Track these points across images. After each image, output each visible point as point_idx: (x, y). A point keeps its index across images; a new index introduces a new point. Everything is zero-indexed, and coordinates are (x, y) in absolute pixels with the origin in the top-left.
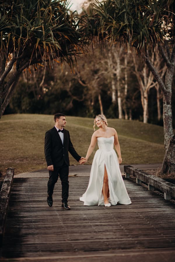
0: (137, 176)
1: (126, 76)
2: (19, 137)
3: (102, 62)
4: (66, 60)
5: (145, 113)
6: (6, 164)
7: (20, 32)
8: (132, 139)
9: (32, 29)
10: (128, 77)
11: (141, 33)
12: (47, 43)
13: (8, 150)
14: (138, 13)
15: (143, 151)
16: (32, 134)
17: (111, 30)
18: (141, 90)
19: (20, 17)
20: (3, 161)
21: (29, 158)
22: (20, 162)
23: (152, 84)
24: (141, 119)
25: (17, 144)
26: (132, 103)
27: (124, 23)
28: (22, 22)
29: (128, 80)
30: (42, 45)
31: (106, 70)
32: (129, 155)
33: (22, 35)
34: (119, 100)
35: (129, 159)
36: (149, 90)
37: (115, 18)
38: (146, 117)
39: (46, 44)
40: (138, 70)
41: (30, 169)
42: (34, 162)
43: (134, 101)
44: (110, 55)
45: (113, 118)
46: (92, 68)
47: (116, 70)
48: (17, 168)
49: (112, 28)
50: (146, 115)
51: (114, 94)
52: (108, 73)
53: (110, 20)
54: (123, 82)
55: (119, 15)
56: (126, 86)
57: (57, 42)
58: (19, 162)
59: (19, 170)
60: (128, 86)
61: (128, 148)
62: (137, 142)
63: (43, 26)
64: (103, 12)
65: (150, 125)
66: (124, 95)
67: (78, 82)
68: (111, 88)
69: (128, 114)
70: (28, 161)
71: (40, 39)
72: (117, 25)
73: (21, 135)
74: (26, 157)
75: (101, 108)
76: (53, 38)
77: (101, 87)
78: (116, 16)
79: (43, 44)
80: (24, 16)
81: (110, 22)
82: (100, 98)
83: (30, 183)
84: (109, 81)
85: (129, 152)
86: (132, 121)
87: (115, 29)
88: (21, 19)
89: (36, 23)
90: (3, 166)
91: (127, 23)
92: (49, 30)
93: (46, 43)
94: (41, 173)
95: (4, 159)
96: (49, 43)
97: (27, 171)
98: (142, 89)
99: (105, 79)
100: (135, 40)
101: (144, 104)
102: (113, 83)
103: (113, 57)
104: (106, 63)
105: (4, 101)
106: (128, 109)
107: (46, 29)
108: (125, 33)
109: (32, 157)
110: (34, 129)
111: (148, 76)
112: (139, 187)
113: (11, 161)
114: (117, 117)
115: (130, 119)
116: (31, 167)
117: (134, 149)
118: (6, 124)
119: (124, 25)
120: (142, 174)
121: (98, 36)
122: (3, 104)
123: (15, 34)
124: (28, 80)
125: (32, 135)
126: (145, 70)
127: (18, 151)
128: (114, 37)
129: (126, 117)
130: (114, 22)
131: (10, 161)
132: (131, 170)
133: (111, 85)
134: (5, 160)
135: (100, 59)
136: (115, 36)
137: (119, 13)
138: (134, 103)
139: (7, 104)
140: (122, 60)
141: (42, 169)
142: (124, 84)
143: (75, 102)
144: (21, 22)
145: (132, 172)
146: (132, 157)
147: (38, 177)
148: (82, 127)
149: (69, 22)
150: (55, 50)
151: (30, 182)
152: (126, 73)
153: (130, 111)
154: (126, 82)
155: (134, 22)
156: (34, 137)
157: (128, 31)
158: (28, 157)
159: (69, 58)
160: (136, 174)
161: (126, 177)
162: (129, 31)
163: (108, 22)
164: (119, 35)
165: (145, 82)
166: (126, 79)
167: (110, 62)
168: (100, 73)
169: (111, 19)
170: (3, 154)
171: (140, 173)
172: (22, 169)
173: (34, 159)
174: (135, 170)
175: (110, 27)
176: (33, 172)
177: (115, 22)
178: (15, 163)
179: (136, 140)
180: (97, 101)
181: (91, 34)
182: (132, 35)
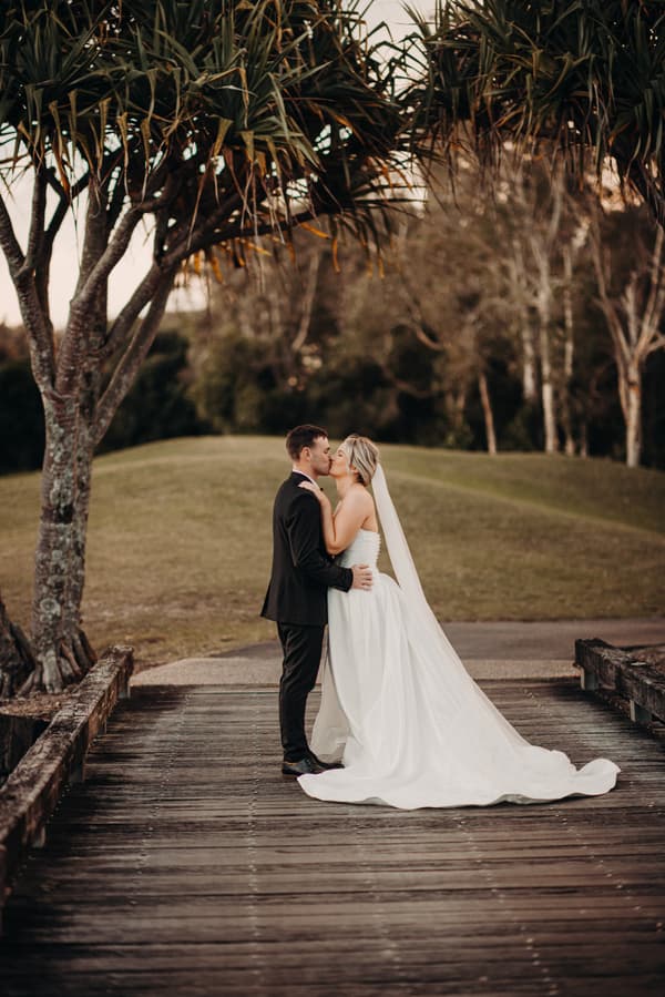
0: (635, 691)
1: (569, 313)
2: (194, 517)
3: (493, 267)
4: (349, 228)
5: (631, 434)
6: (130, 617)
7: (150, 94)
8: (597, 522)
9: (199, 82)
10: (575, 318)
11: (649, 96)
12: (261, 138)
13: (147, 567)
14: (634, 15)
15: (634, 568)
16: (244, 504)
17: (524, 85)
18: (618, 358)
19: (151, 34)
20: (120, 609)
21: (218, 596)
22: (184, 612)
23: (654, 339)
24: (617, 452)
25: (182, 541)
26: (590, 403)
27: (576, 55)
28: (162, 54)
29: (576, 328)
30: (238, 148)
31: (504, 293)
32: (586, 583)
33: (156, 104)
34: (547, 391)
35: (589, 600)
36: (644, 358)
37: (538, 39)
38: (634, 449)
39: (256, 142)
40: (609, 294)
41: (215, 640)
42: (235, 611)
43: (595, 392)
44: (516, 244)
45: (526, 450)
46: (459, 287)
47: (536, 294)
48: (167, 636)
49: (528, 77)
50: (636, 439)
51: (528, 371)
52: (512, 302)
53: (517, 45)
54: (561, 332)
55: (557, 23)
56: (569, 347)
57: (301, 135)
58: (178, 610)
59: (173, 644)
60: (577, 344)
61: (583, 557)
62: (613, 534)
63: (243, 71)
64: (491, 19)
65: (652, 473)
66: (563, 374)
67: (414, 335)
68: (522, 350)
69: (576, 437)
70: (212, 609)
71: (230, 122)
72: (546, 65)
73: (201, 509)
74: (207, 592)
75: (489, 419)
76: (283, 120)
77: (487, 352)
78: (543, 32)
79: (243, 144)
80: (169, 33)
81: (519, 51)
82: (483, 387)
83: (190, 713)
84: (513, 328)
85: (584, 569)
86: (590, 460)
87: (538, 81)
88: (156, 43)
89: (214, 61)
90: (120, 627)
91: (586, 54)
92: (268, 85)
93: (256, 137)
94: (251, 658)
95: (124, 602)
96: (267, 138)
97: (203, 649)
98: (623, 356)
99: (502, 324)
100: (620, 127)
101: (629, 404)
102: (526, 335)
103: (528, 253)
104: (505, 271)
105: (112, 382)
106: (576, 419)
107: (255, 82)
108: (579, 98)
109: (231, 593)
110: (249, 489)
111: (641, 313)
112: (646, 742)
113: (151, 608)
114: (541, 447)
115: (584, 453)
116: (221, 631)
117: (605, 561)
118: (156, 469)
119: (575, 63)
120: (657, 688)
121: (469, 118)
122: (106, 393)
123: (128, 102)
124: (258, 329)
125: (240, 510)
126: (630, 293)
127: (180, 568)
128: (535, 115)
129: (570, 447)
130: (536, 53)
131: (147, 609)
132: (607, 661)
133: (521, 342)
134: (131, 604)
135: (484, 257)
136: (540, 111)
137: (554, 17)
138: (596, 400)
139: (120, 392)
140: (557, 264)
141: (260, 640)
142: (564, 340)
143: (405, 401)
144: (156, 53)
145: (611, 673)
146: (599, 591)
147: (232, 681)
148: (423, 480)
149: (358, 68)
150: (293, 165)
151: (191, 709)
152: (568, 302)
153: (583, 428)
154: (570, 333)
155: (618, 48)
156: (246, 515)
157: (593, 88)
158: (213, 591)
159: (359, 218)
160: (629, 683)
161: (583, 686)
162: (596, 87)
163: (512, 50)
164: (556, 104)
165: (633, 333)
166: (569, 323)
167: (516, 268)
168: (484, 305)
169: (525, 42)
170: (123, 582)
171: (649, 682)
172: (187, 640)
173: (236, 601)
174: (623, 667)
175: (517, 75)
176: (221, 656)
177: (539, 52)
178: (165, 615)
179: (607, 525)
180: (474, 395)
181: (443, 112)
182: (609, 105)
